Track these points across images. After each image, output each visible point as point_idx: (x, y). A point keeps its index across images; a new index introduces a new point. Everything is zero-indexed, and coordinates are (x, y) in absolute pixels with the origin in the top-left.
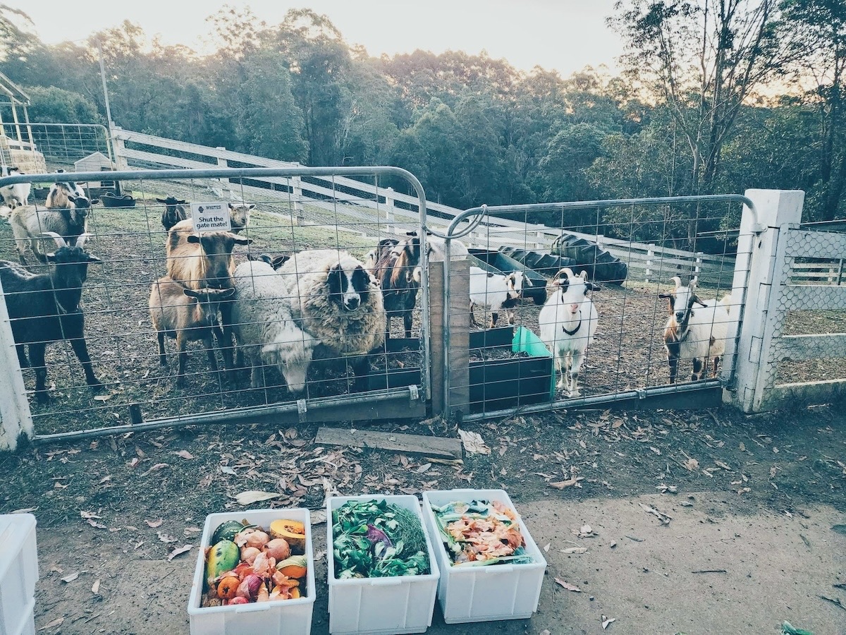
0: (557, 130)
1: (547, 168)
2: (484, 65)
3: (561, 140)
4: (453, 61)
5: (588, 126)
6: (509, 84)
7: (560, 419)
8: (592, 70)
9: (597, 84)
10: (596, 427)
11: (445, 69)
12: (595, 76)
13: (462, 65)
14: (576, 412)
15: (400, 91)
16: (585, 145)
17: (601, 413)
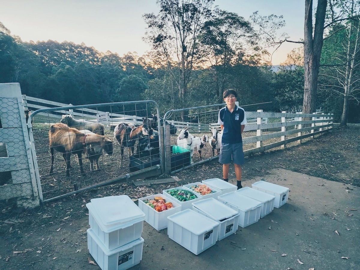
0: (122, 77)
1: (120, 93)
2: (84, 49)
3: (124, 82)
4: (68, 46)
5: (135, 76)
6: (97, 58)
7: (193, 169)
8: (131, 54)
9: (134, 59)
10: (202, 169)
11: (65, 49)
12: (132, 56)
13: (73, 48)
14: (196, 167)
15: (42, 58)
16: (134, 84)
17: (202, 166)
